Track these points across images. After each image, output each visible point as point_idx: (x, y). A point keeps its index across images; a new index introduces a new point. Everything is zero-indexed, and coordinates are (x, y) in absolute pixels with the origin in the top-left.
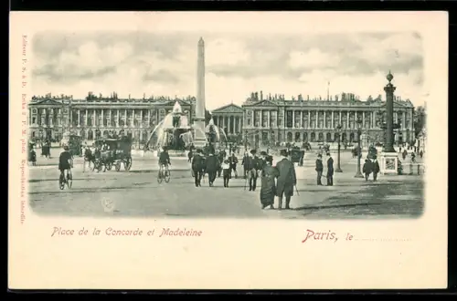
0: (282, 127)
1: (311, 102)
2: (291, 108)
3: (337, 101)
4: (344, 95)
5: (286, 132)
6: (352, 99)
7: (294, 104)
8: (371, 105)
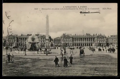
0: (71, 42)
1: (79, 36)
2: (73, 38)
3: (83, 36)
4: (87, 34)
5: (72, 44)
6: (89, 35)
7: (74, 36)
8: (94, 36)
